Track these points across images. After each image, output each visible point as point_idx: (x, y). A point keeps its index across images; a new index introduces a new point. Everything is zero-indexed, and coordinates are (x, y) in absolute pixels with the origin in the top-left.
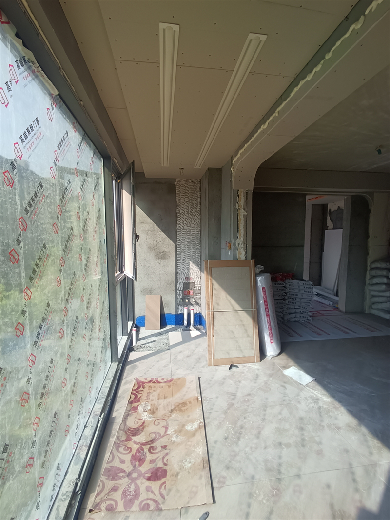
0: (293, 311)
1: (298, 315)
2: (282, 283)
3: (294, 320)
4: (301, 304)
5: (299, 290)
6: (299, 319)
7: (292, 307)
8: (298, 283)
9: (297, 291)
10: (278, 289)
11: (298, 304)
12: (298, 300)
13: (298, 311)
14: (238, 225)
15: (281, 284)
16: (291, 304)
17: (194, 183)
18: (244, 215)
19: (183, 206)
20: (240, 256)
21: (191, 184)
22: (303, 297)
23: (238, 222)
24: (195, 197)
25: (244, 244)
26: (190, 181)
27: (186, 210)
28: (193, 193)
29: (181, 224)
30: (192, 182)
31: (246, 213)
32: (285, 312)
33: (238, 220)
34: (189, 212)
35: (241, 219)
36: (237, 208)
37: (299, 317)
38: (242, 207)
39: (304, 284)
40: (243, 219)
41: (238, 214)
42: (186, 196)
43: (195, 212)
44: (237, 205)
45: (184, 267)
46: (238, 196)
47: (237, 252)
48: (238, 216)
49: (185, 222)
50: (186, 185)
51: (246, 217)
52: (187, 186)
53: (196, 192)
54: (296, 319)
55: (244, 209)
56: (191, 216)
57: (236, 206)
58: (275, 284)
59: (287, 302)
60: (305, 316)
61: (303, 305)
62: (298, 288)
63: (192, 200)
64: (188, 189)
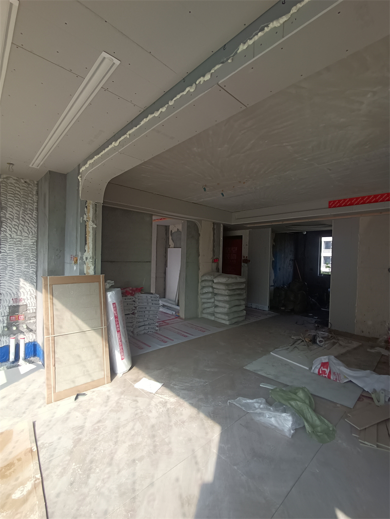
0: (142, 324)
1: (147, 327)
2: (132, 297)
3: (143, 332)
4: (149, 316)
5: (148, 304)
6: (147, 331)
7: (141, 320)
8: (147, 297)
9: (146, 304)
10: (127, 304)
11: (147, 316)
12: (147, 312)
13: (147, 323)
14: (86, 237)
15: (131, 299)
16: (141, 317)
17: (29, 184)
18: (93, 228)
19: (11, 210)
20: (88, 271)
21: (24, 185)
22: (151, 309)
23: (86, 234)
24: (30, 201)
25: (93, 258)
26: (23, 181)
27: (16, 215)
28: (26, 195)
29: (8, 231)
30: (25, 182)
31: (95, 226)
32: (135, 326)
33: (86, 232)
34: (21, 218)
35: (89, 232)
36: (85, 219)
37: (147, 328)
38: (91, 219)
39: (151, 297)
40: (91, 231)
41: (86, 226)
42: (16, 198)
43: (30, 219)
44: (85, 216)
45: (11, 285)
46: (86, 207)
47: (85, 267)
48: (86, 228)
49: (13, 229)
50: (16, 185)
51: (95, 230)
52: (18, 186)
53: (30, 195)
54: (145, 331)
55: (93, 222)
56: (23, 223)
57: (83, 218)
58: (125, 299)
59: (136, 315)
60: (153, 327)
61: (151, 316)
62: (146, 301)
63: (25, 204)
64: (19, 190)
